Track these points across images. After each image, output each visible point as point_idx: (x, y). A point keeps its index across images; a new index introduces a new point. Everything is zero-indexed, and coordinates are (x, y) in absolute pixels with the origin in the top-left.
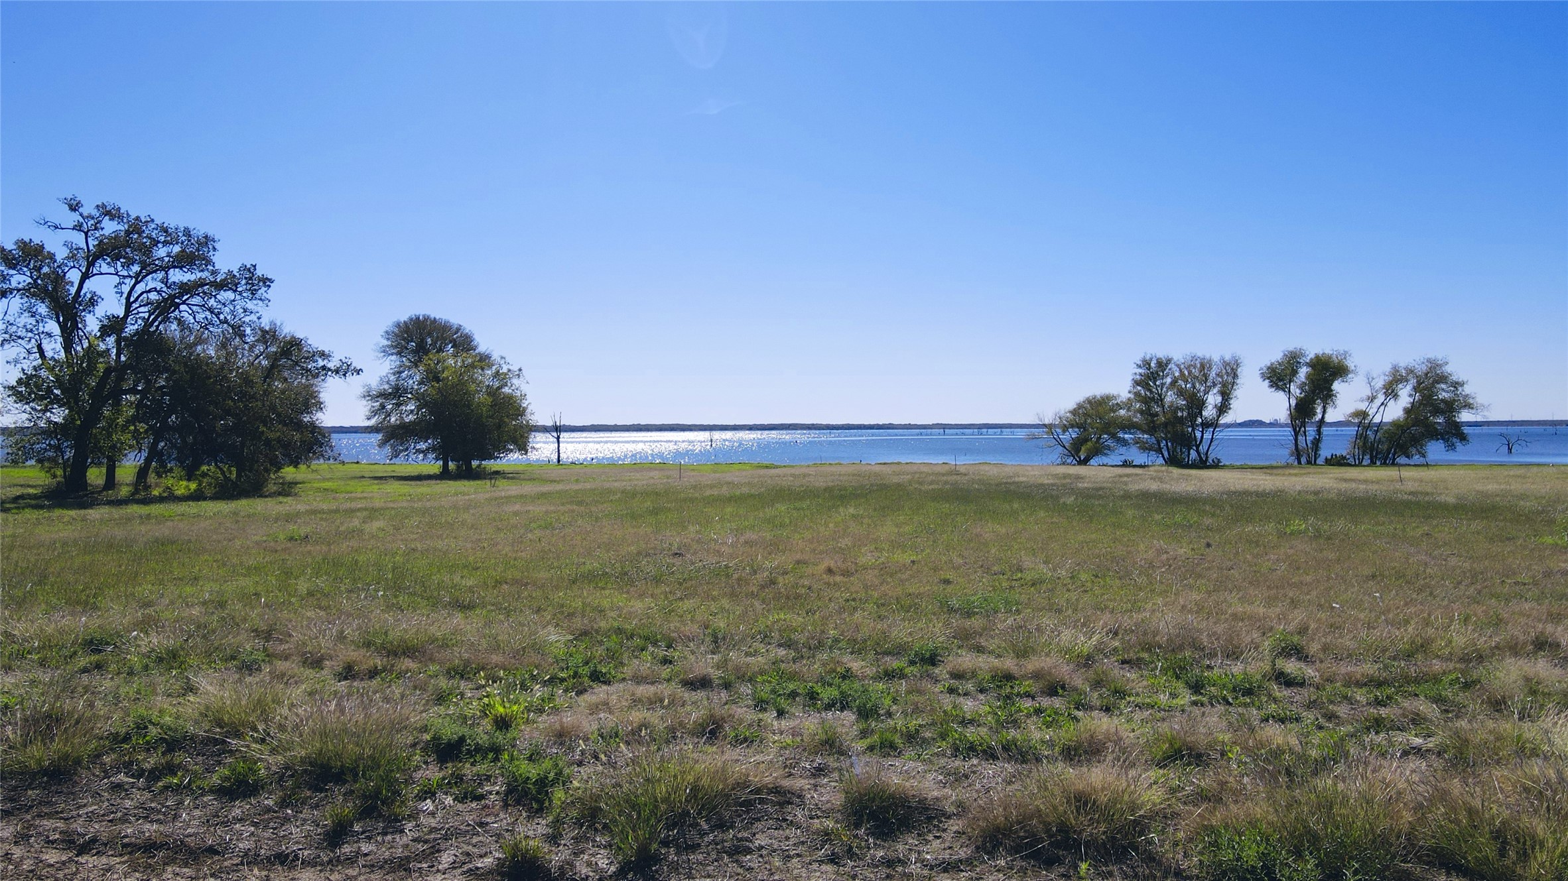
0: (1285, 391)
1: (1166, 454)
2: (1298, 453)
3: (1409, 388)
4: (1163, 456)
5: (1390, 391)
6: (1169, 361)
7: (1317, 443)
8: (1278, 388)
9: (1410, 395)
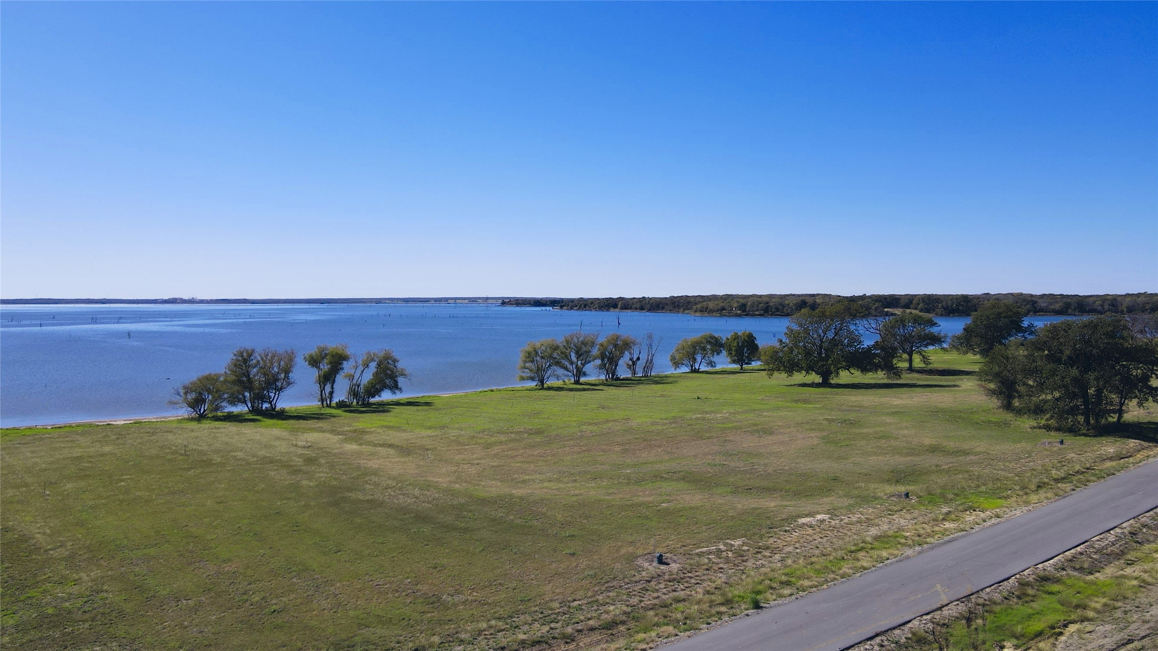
0: (316, 367)
1: (250, 405)
2: (322, 400)
3: (376, 363)
4: (247, 406)
5: (366, 365)
6: (253, 351)
7: (331, 393)
8: (313, 366)
9: (376, 368)
